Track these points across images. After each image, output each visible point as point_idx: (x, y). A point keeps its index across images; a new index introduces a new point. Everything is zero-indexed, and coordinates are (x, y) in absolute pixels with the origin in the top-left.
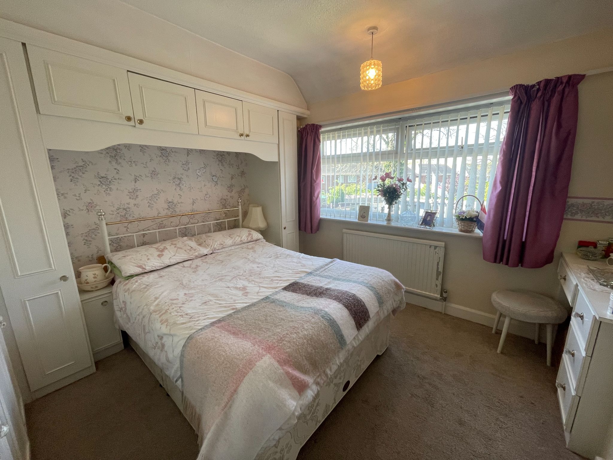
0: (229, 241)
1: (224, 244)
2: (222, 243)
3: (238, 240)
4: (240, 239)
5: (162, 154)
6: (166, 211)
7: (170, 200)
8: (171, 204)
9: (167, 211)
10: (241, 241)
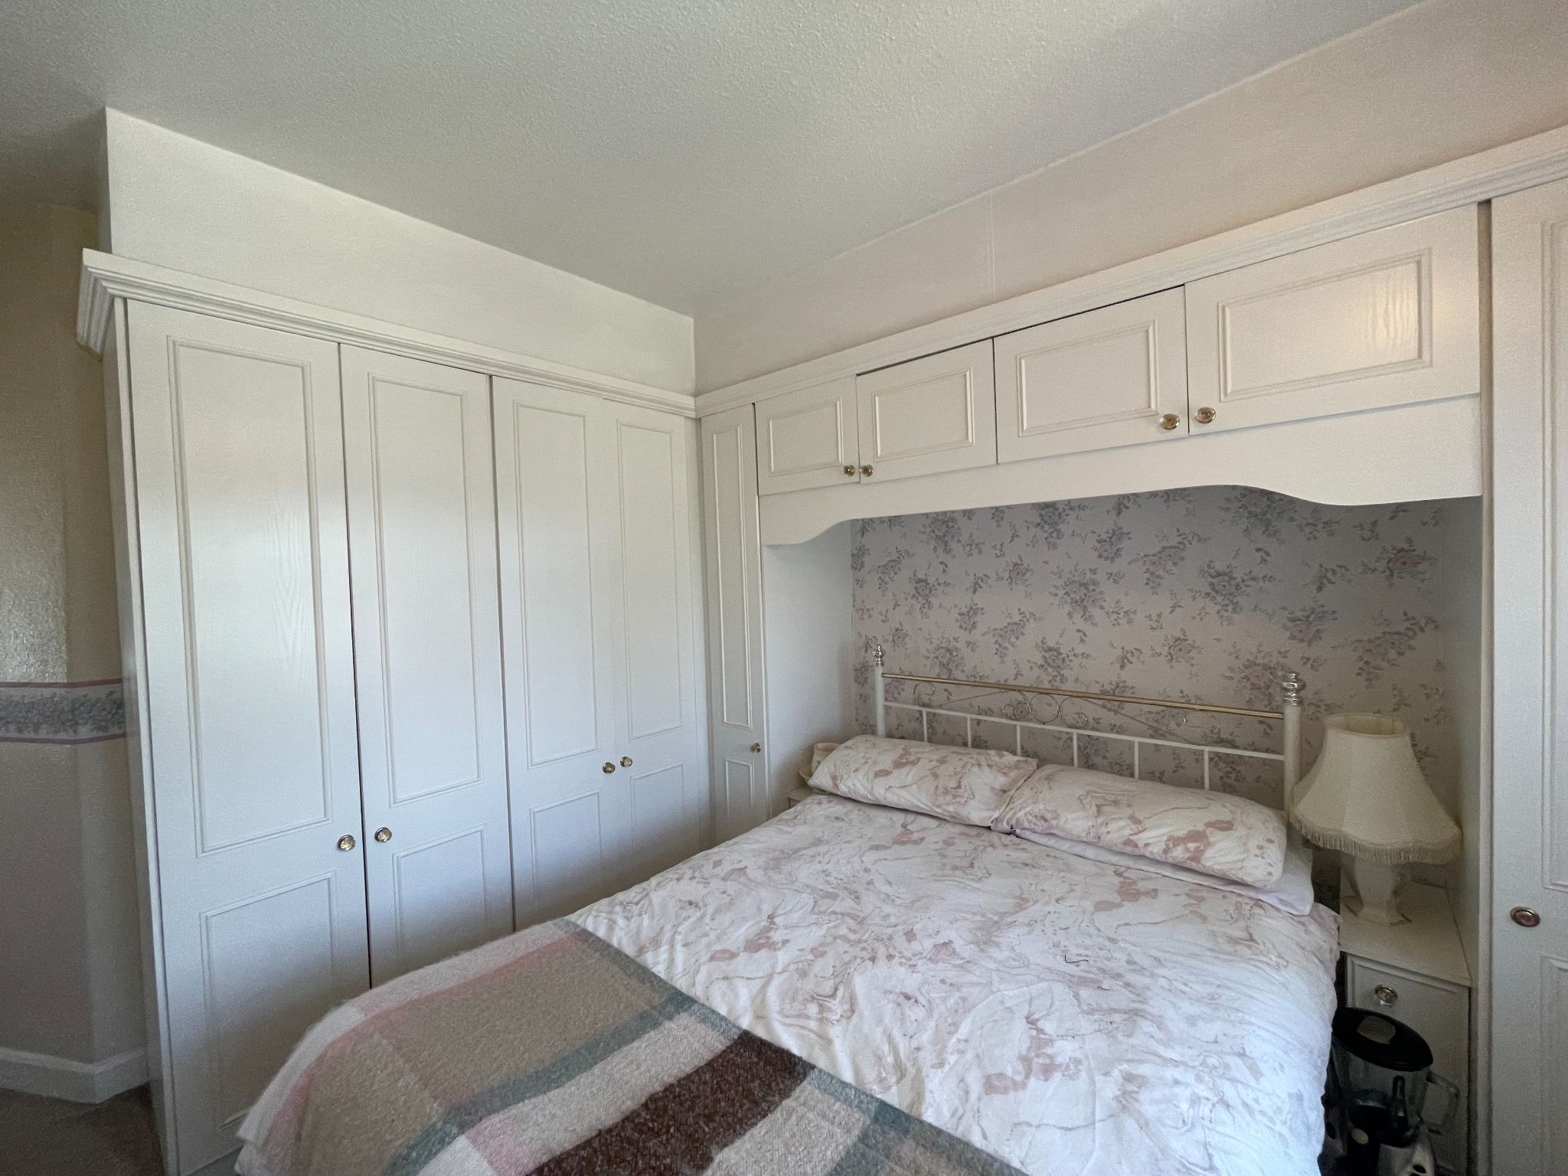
0: (1076, 822)
1: (1054, 822)
2: (1048, 816)
3: (1118, 830)
4: (1127, 832)
5: (1042, 519)
6: (1037, 671)
7: (1051, 644)
8: (1053, 657)
9: (1041, 671)
10: (1128, 842)
